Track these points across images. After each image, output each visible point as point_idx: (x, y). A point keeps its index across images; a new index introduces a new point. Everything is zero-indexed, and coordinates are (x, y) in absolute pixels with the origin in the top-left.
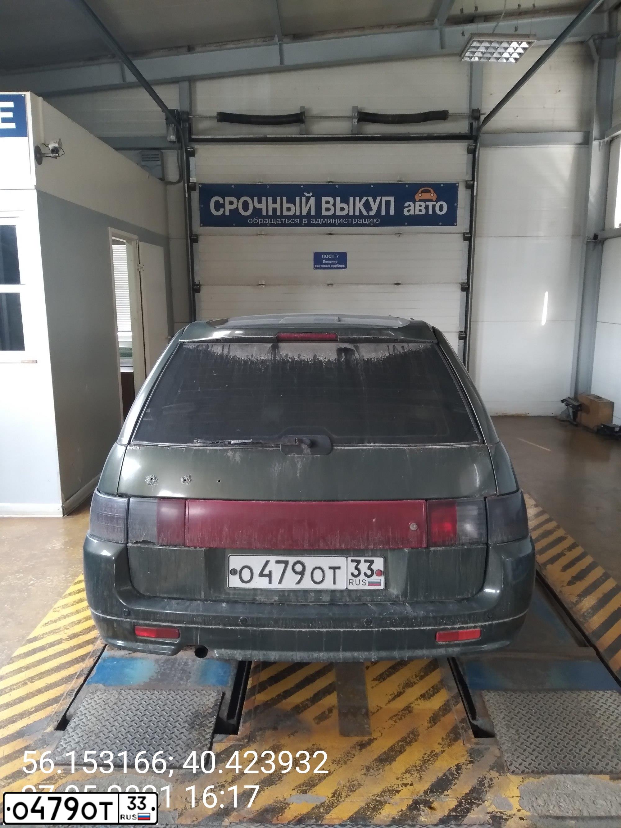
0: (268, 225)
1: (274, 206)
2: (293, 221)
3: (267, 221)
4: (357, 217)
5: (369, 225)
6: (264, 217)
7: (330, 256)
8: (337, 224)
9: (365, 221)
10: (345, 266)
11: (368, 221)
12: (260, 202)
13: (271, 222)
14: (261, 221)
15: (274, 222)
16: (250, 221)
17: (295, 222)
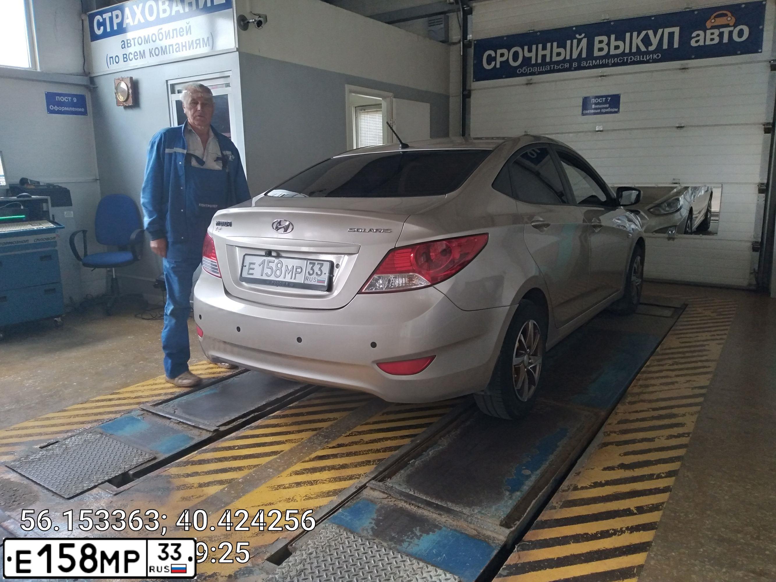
0: (537, 73)
1: (544, 52)
2: (562, 66)
3: (536, 69)
4: (634, 54)
5: (648, 62)
6: (533, 65)
7: (601, 100)
8: (610, 65)
9: (643, 58)
10: (617, 110)
11: (646, 58)
12: (530, 51)
13: (540, 69)
14: (530, 70)
15: (542, 69)
16: (519, 71)
17: (565, 66)
